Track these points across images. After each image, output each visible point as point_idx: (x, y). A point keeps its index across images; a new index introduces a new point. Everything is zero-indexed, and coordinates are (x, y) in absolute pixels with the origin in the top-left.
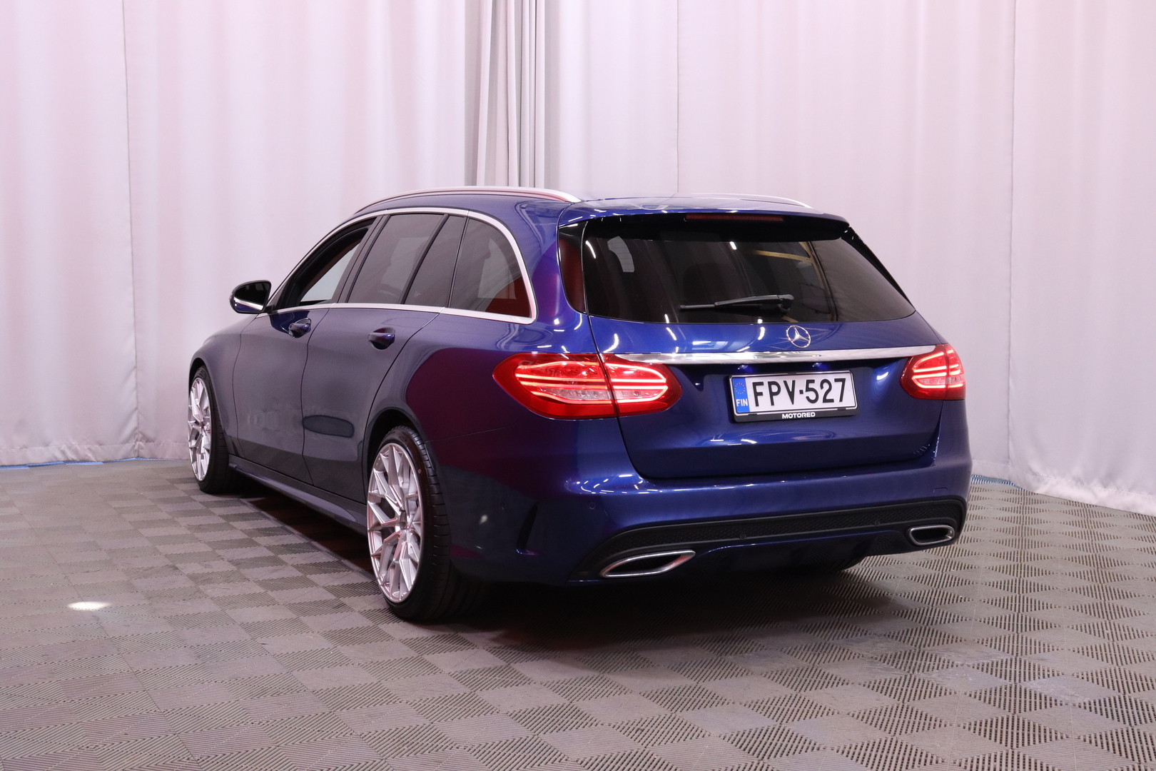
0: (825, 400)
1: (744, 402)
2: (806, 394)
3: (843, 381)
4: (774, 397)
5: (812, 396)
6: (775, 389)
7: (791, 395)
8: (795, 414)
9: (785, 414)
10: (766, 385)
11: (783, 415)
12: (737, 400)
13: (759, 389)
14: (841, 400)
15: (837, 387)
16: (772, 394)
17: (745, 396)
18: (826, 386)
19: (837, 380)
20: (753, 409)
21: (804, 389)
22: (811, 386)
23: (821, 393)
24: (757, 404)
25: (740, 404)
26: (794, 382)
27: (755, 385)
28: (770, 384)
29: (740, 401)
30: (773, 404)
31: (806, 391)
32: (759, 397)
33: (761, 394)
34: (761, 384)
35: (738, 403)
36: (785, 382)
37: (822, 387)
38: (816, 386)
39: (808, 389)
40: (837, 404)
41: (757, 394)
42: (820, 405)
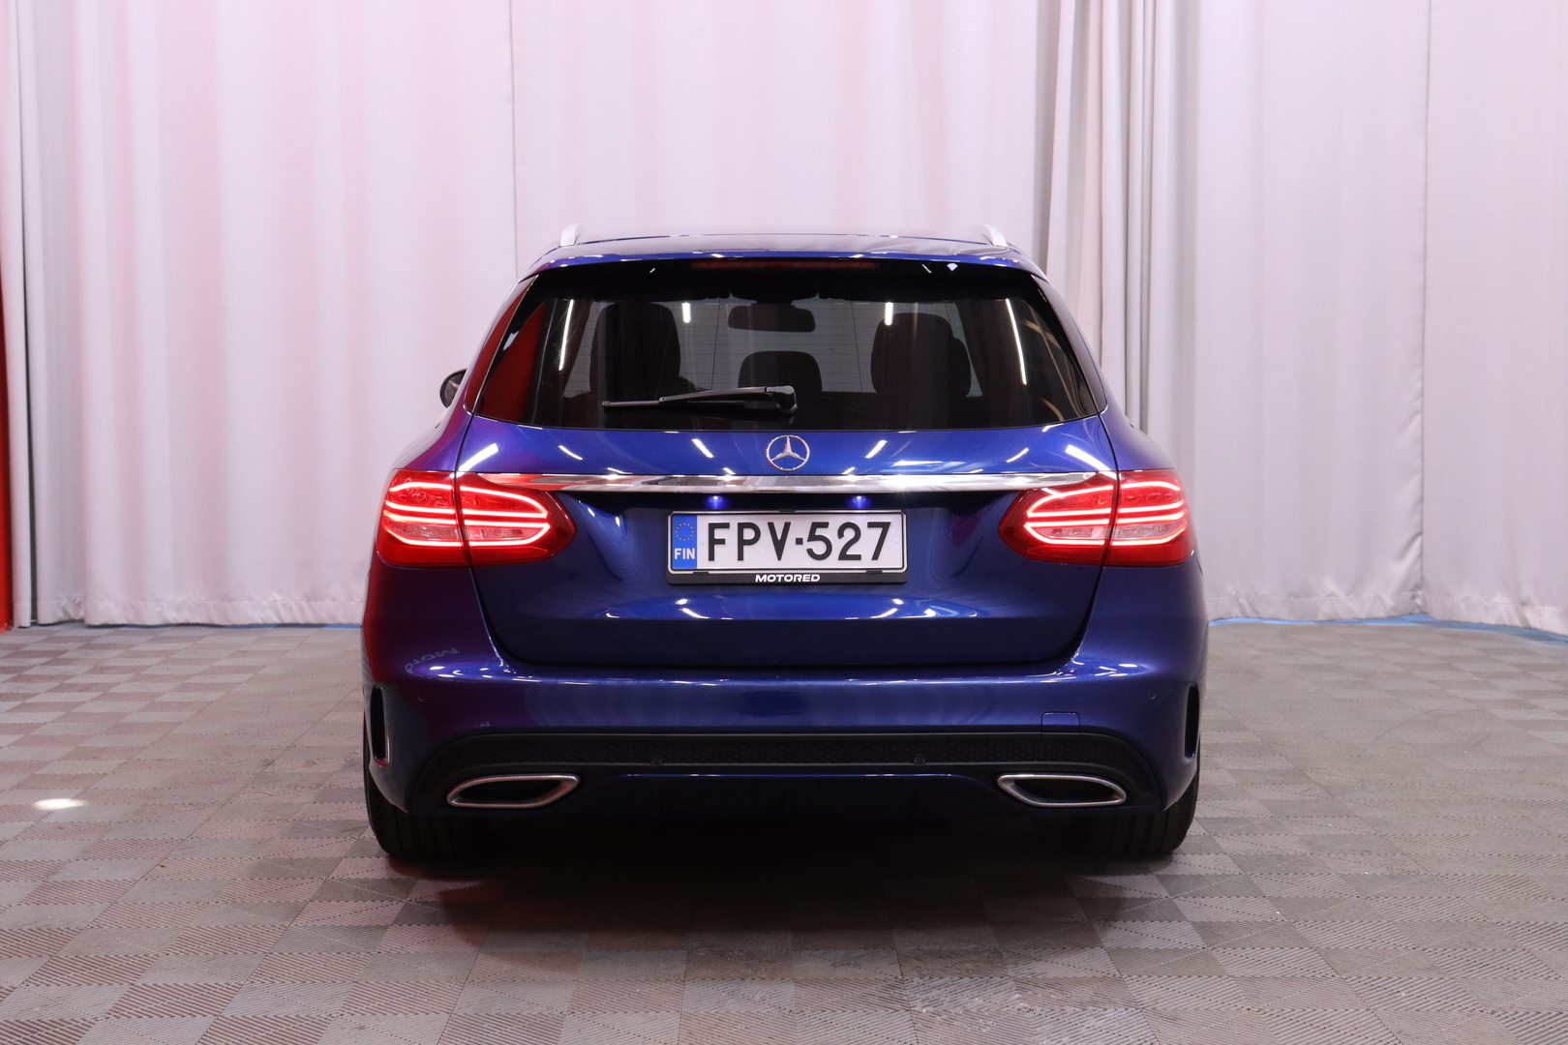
0: (843, 556)
1: (689, 553)
2: (807, 545)
3: (885, 526)
4: (746, 548)
5: (819, 548)
6: (749, 534)
7: (779, 546)
8: (780, 576)
9: (761, 575)
10: (734, 528)
11: (758, 577)
12: (676, 550)
13: (719, 534)
14: (876, 557)
15: (871, 537)
16: (742, 543)
17: (693, 544)
18: (849, 534)
19: (871, 525)
20: (703, 563)
21: (805, 537)
22: (819, 532)
23: (838, 546)
24: (711, 557)
25: (680, 557)
26: (787, 526)
27: (712, 527)
28: (741, 527)
29: (681, 552)
30: (741, 557)
31: (809, 540)
32: (717, 548)
33: (722, 542)
34: (726, 526)
35: (676, 554)
36: (771, 526)
37: (841, 534)
38: (830, 533)
39: (813, 537)
40: (867, 563)
41: (713, 542)
42: (833, 563)
